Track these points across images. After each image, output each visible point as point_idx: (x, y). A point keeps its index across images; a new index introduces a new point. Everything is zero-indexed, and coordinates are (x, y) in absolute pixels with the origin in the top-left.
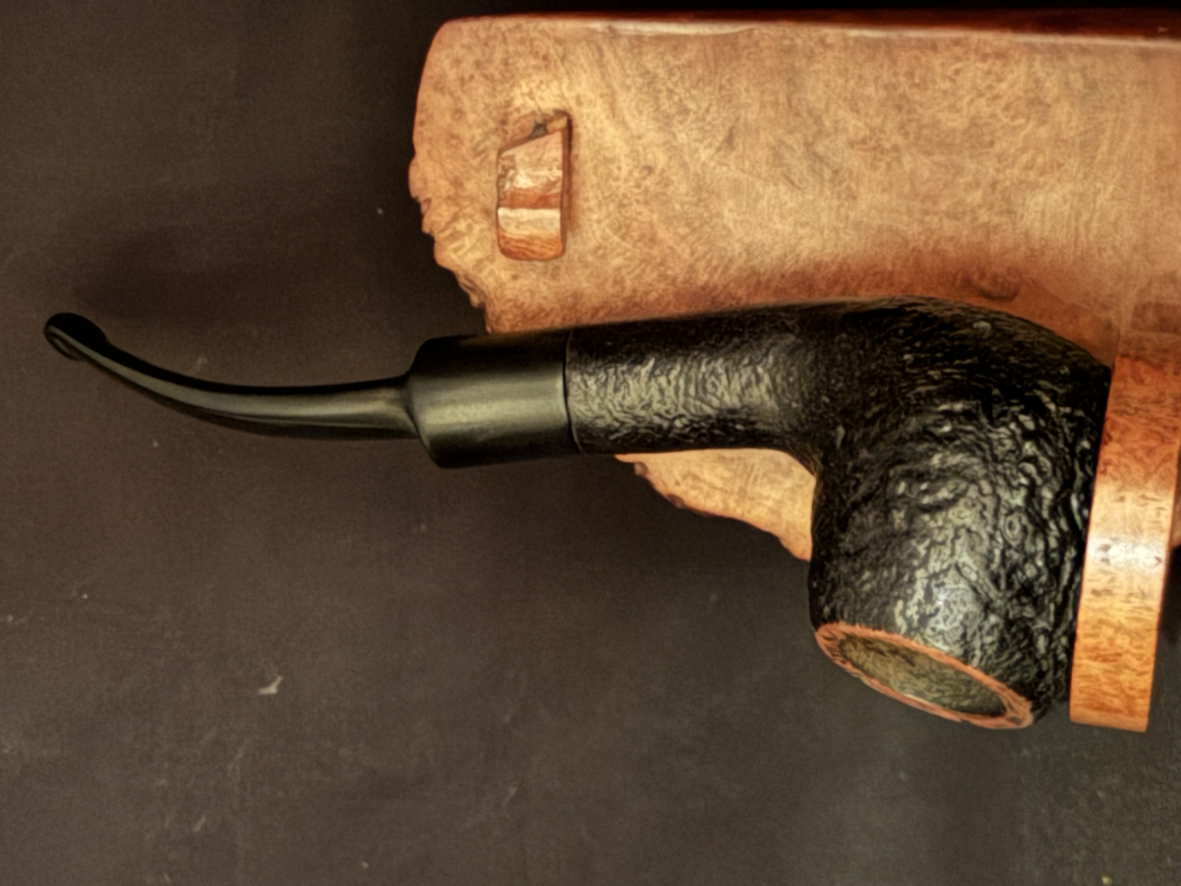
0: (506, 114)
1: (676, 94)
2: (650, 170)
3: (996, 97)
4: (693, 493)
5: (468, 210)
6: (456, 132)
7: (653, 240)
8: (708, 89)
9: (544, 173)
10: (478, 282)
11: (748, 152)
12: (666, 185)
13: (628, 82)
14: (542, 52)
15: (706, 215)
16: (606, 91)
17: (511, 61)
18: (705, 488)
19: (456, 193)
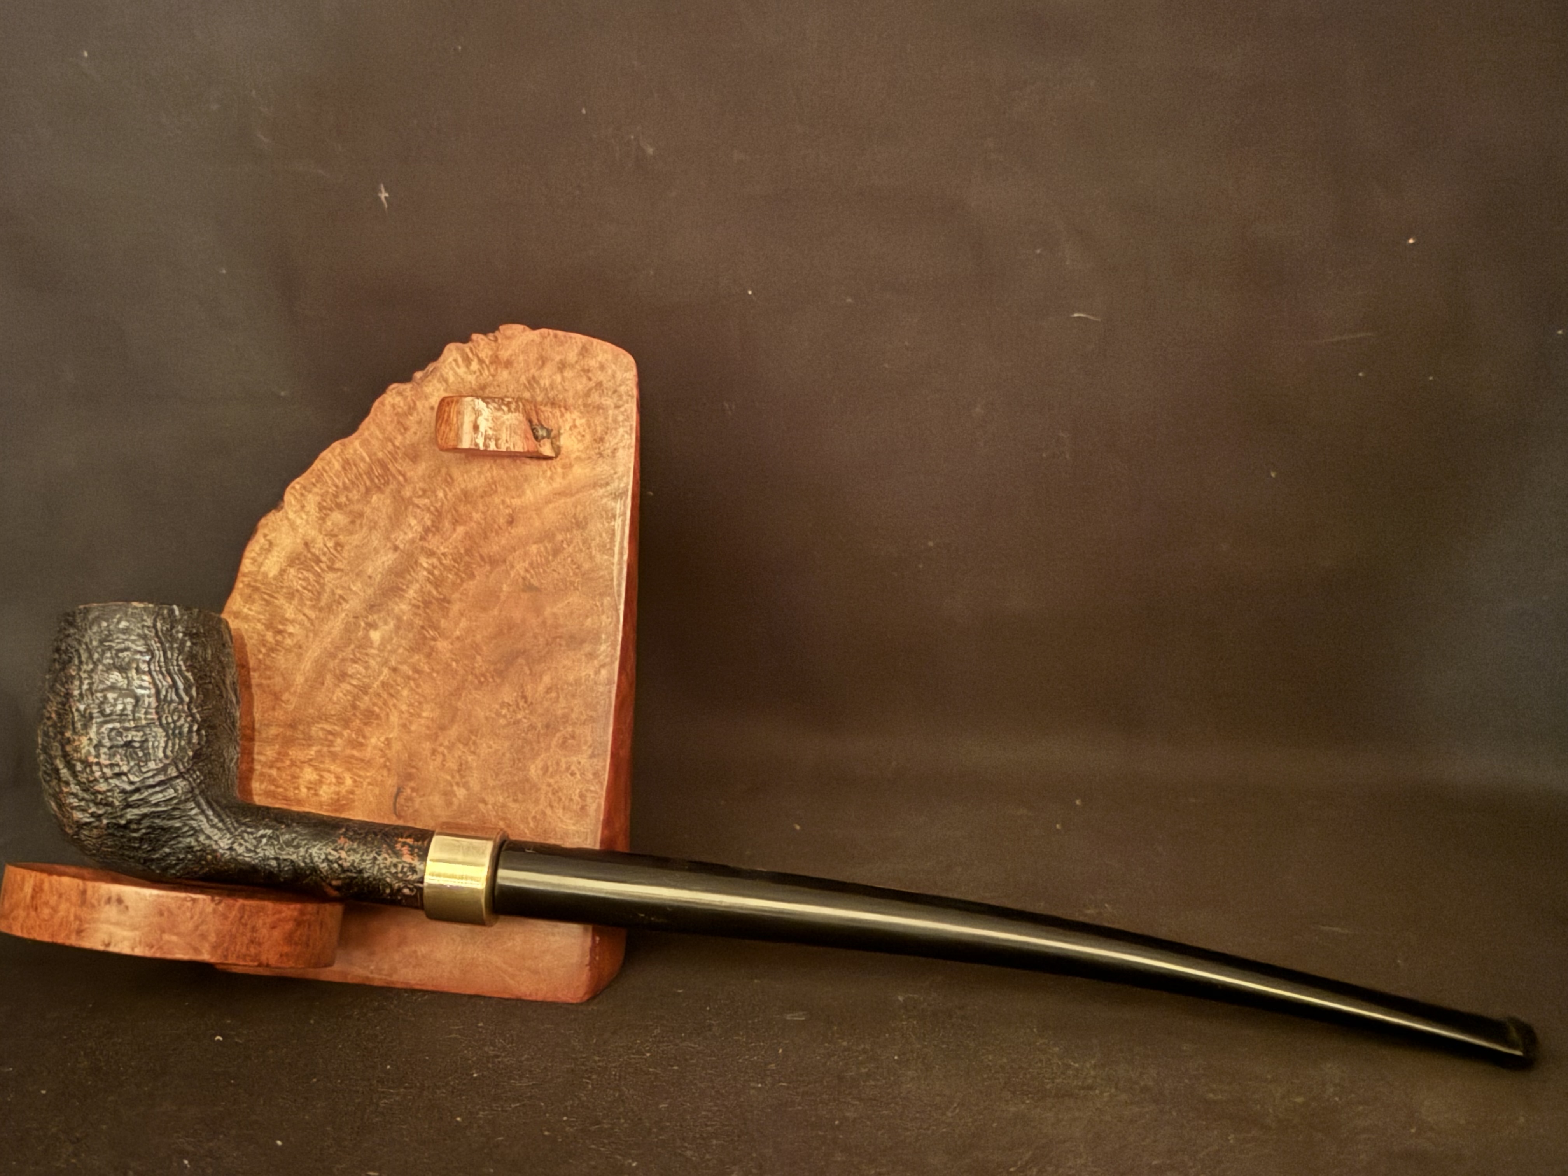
0: (560, 407)
1: (569, 545)
2: (511, 522)
3: (552, 807)
4: (257, 548)
5: (486, 372)
6: (548, 364)
7: (455, 523)
9: (504, 435)
10: (430, 378)
11: (522, 602)
12: (498, 534)
14: (607, 437)
15: (474, 566)
16: (574, 489)
17: (601, 411)
18: (261, 558)
19: (500, 363)
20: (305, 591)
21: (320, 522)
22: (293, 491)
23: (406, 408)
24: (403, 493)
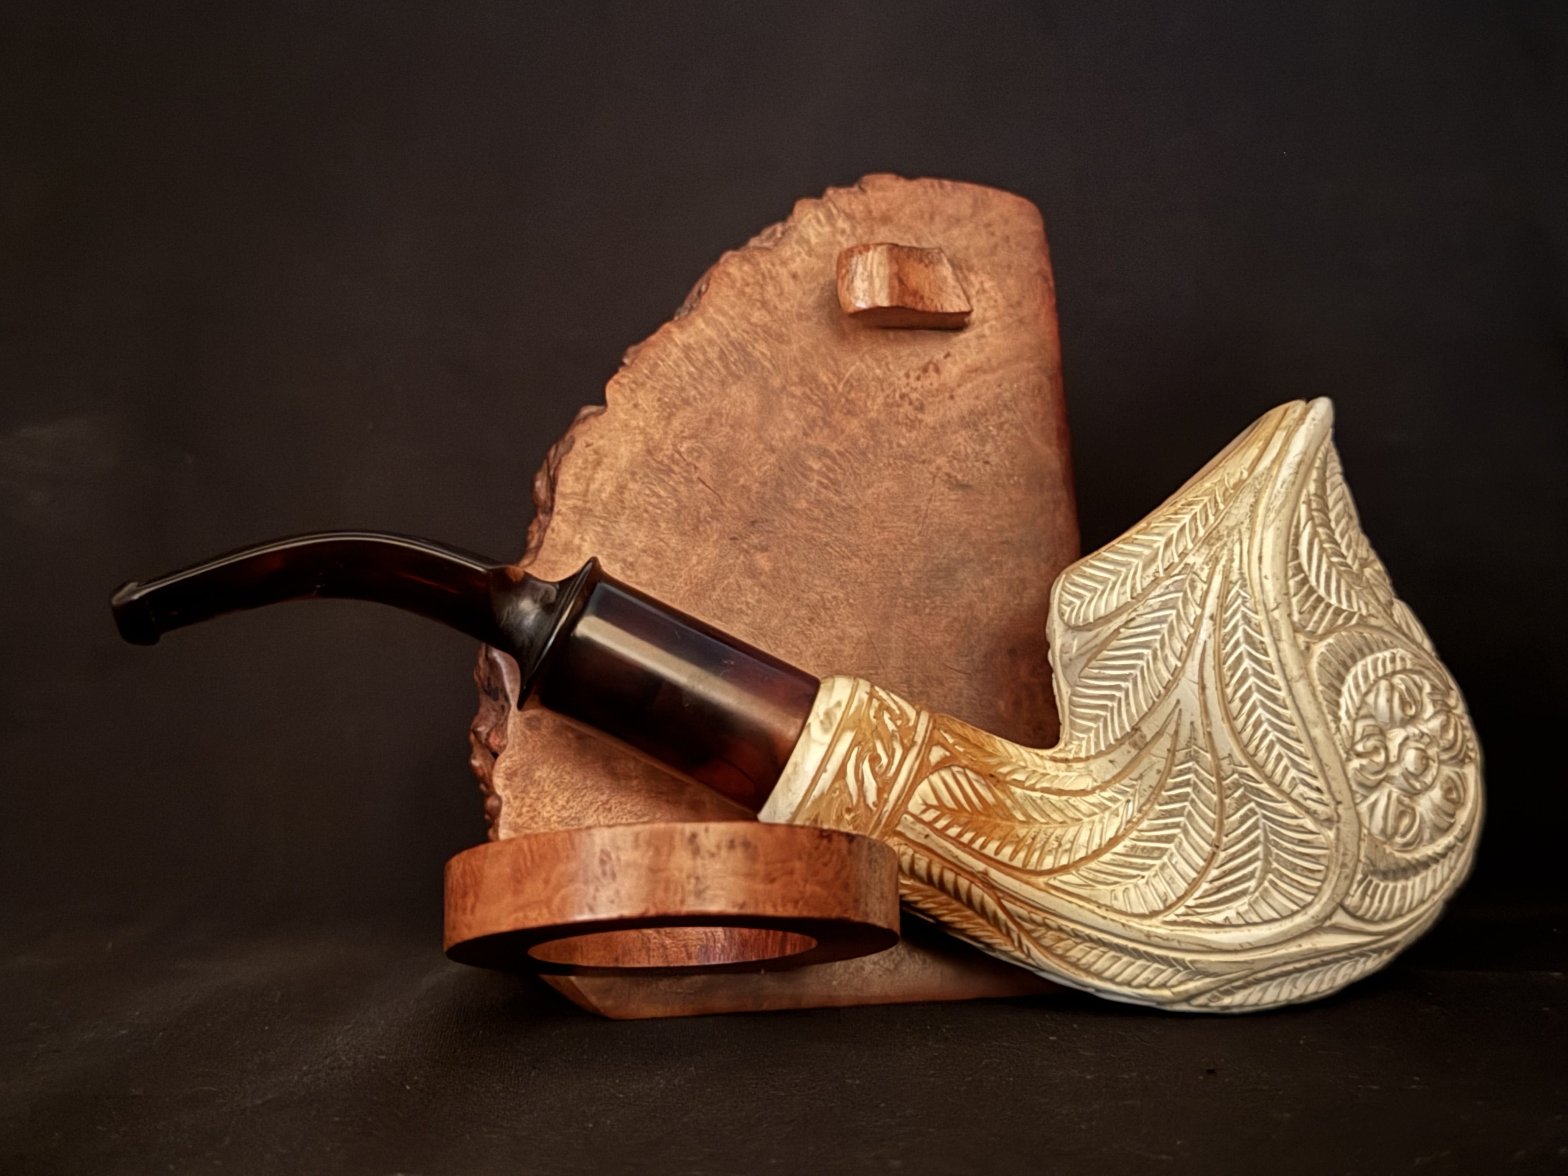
0: (961, 268)
1: (999, 432)
2: (921, 408)
4: (580, 462)
5: (860, 230)
6: (937, 219)
7: (849, 413)
8: (1007, 463)
10: (785, 240)
11: (950, 504)
12: (906, 424)
13: (1006, 385)
15: (881, 465)
16: (994, 363)
17: (1013, 271)
18: (587, 473)
19: (874, 219)
20: (659, 511)
21: (663, 423)
22: (617, 387)
23: (759, 277)
24: (770, 381)
